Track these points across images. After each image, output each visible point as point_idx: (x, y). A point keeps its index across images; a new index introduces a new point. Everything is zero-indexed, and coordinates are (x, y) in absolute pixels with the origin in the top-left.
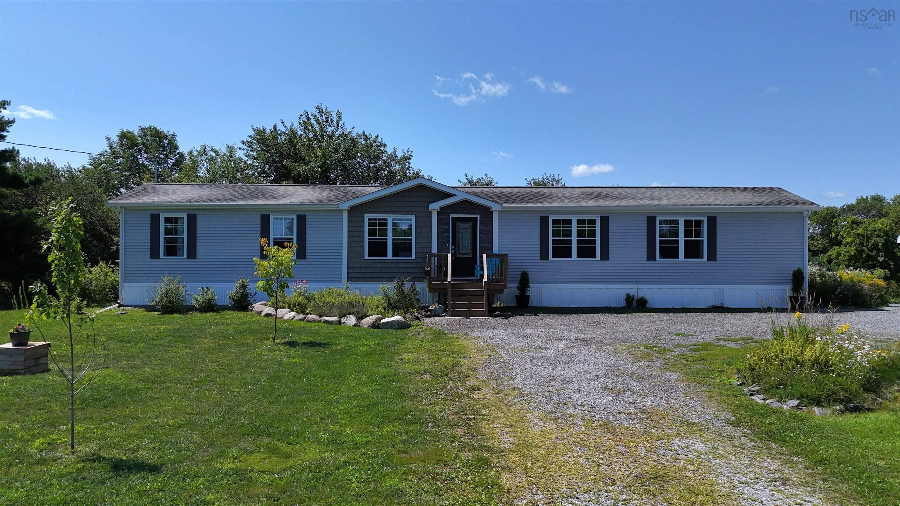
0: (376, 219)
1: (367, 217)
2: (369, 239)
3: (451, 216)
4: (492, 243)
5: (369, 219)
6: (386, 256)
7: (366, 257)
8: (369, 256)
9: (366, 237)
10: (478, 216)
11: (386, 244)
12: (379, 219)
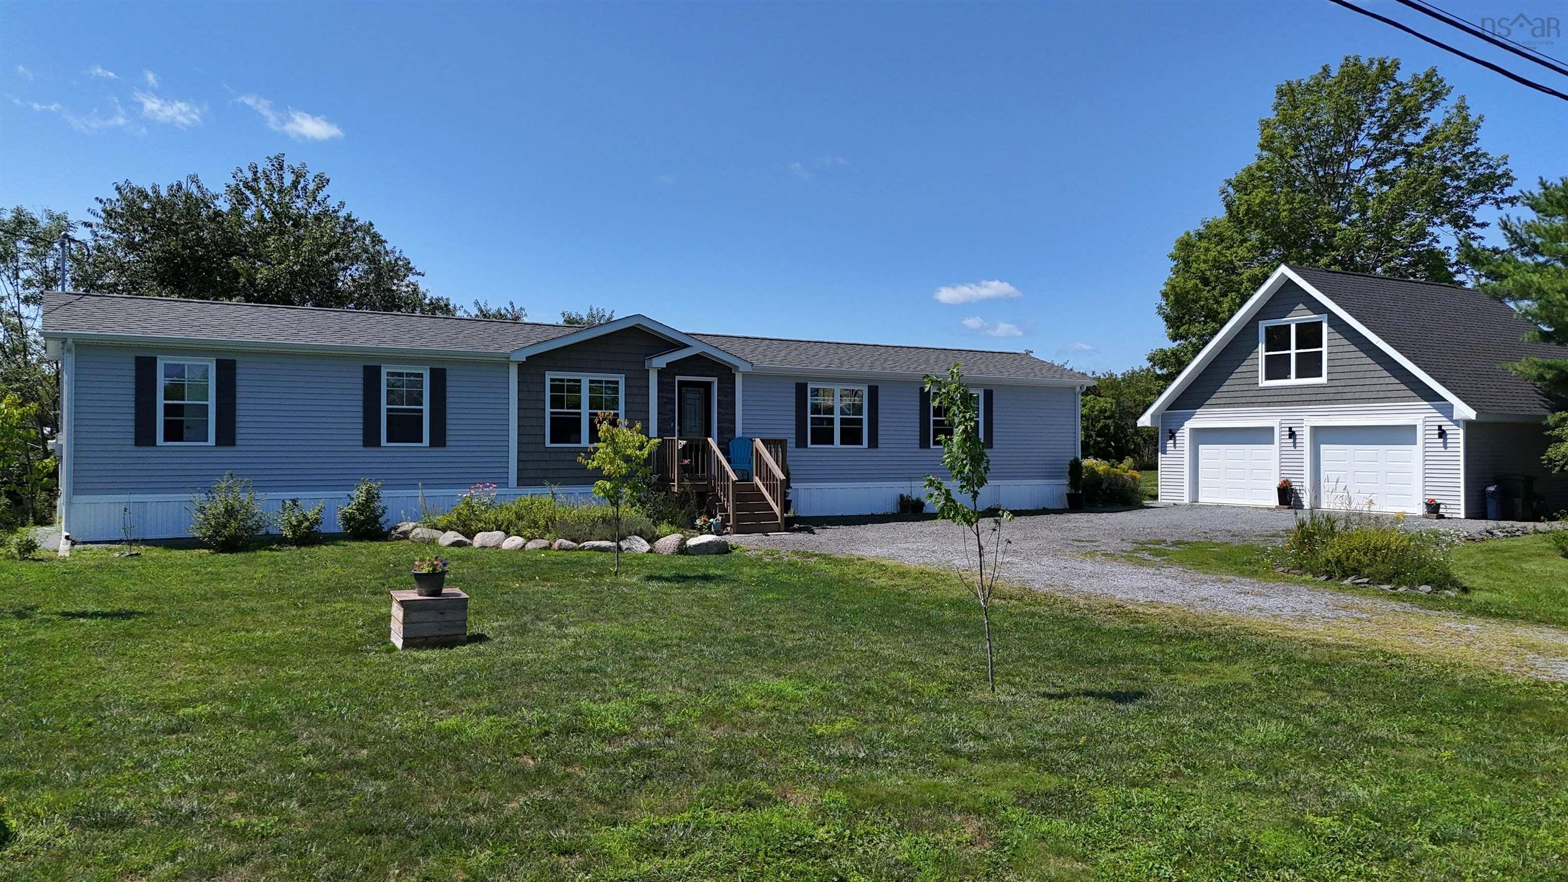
0: (562, 380)
1: (549, 376)
2: (552, 413)
3: (678, 378)
4: (733, 422)
5: (552, 380)
6: (579, 442)
7: (548, 444)
8: (552, 442)
9: (548, 410)
10: (715, 380)
11: (578, 421)
12: (569, 381)
